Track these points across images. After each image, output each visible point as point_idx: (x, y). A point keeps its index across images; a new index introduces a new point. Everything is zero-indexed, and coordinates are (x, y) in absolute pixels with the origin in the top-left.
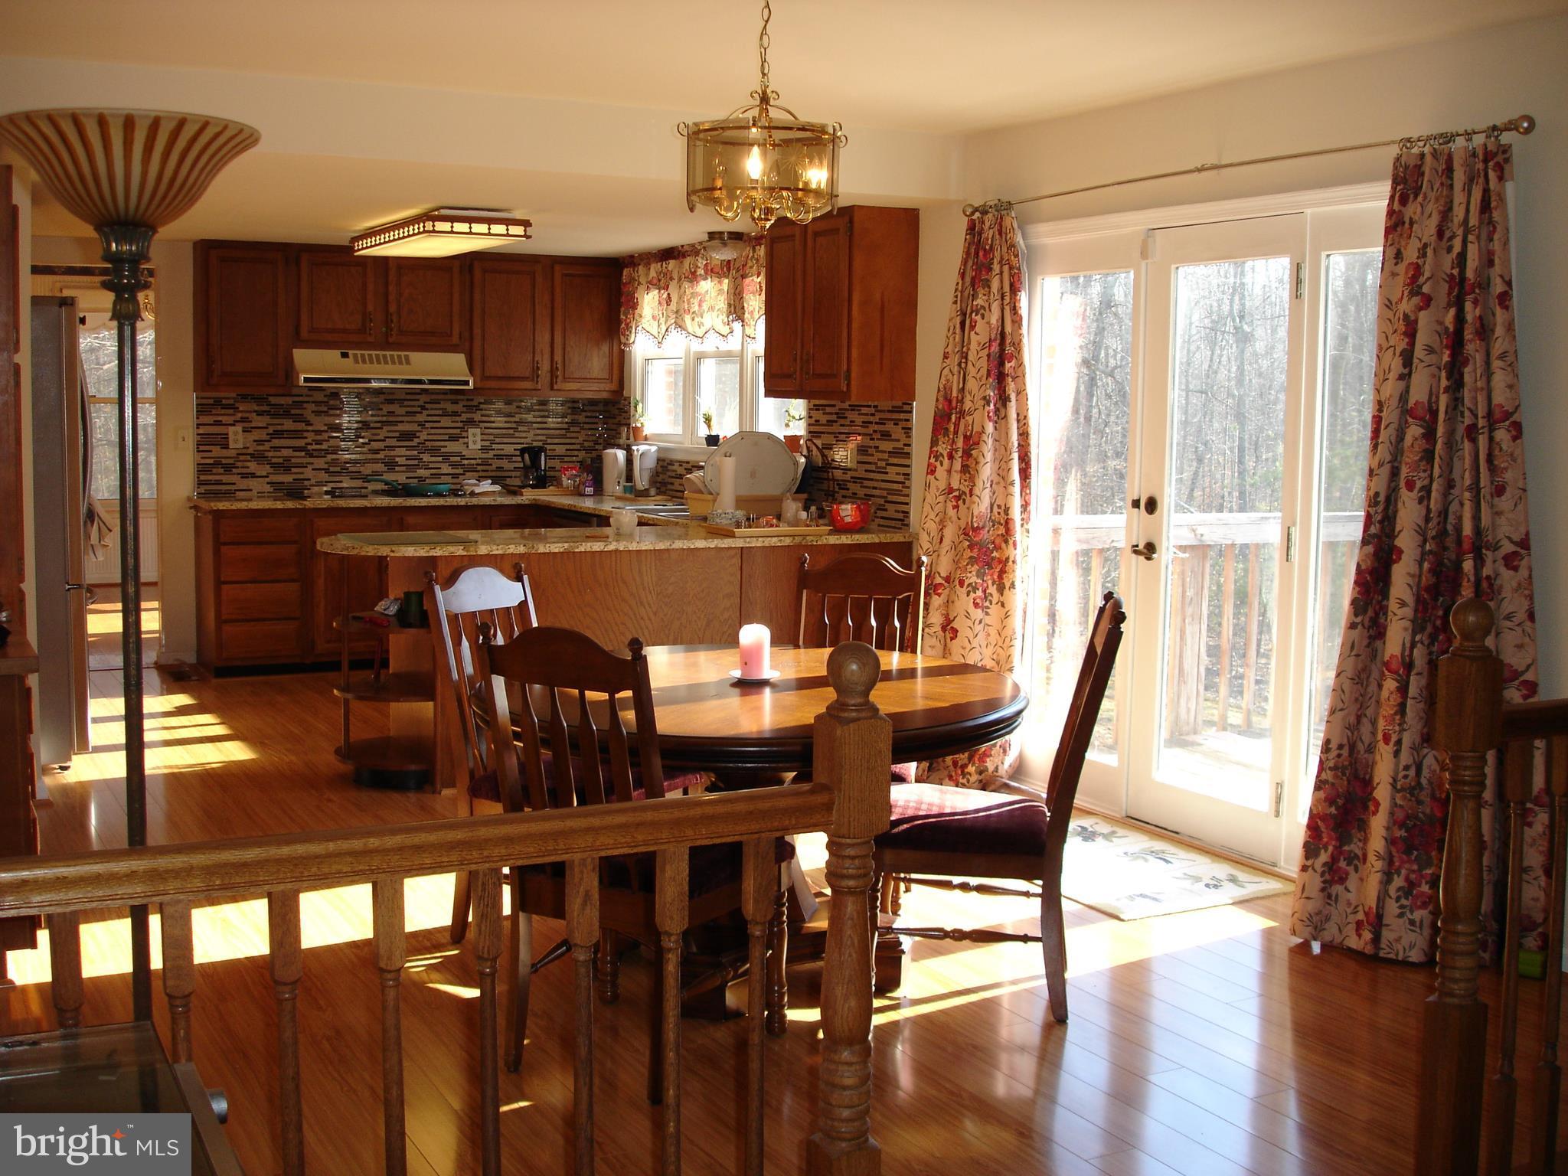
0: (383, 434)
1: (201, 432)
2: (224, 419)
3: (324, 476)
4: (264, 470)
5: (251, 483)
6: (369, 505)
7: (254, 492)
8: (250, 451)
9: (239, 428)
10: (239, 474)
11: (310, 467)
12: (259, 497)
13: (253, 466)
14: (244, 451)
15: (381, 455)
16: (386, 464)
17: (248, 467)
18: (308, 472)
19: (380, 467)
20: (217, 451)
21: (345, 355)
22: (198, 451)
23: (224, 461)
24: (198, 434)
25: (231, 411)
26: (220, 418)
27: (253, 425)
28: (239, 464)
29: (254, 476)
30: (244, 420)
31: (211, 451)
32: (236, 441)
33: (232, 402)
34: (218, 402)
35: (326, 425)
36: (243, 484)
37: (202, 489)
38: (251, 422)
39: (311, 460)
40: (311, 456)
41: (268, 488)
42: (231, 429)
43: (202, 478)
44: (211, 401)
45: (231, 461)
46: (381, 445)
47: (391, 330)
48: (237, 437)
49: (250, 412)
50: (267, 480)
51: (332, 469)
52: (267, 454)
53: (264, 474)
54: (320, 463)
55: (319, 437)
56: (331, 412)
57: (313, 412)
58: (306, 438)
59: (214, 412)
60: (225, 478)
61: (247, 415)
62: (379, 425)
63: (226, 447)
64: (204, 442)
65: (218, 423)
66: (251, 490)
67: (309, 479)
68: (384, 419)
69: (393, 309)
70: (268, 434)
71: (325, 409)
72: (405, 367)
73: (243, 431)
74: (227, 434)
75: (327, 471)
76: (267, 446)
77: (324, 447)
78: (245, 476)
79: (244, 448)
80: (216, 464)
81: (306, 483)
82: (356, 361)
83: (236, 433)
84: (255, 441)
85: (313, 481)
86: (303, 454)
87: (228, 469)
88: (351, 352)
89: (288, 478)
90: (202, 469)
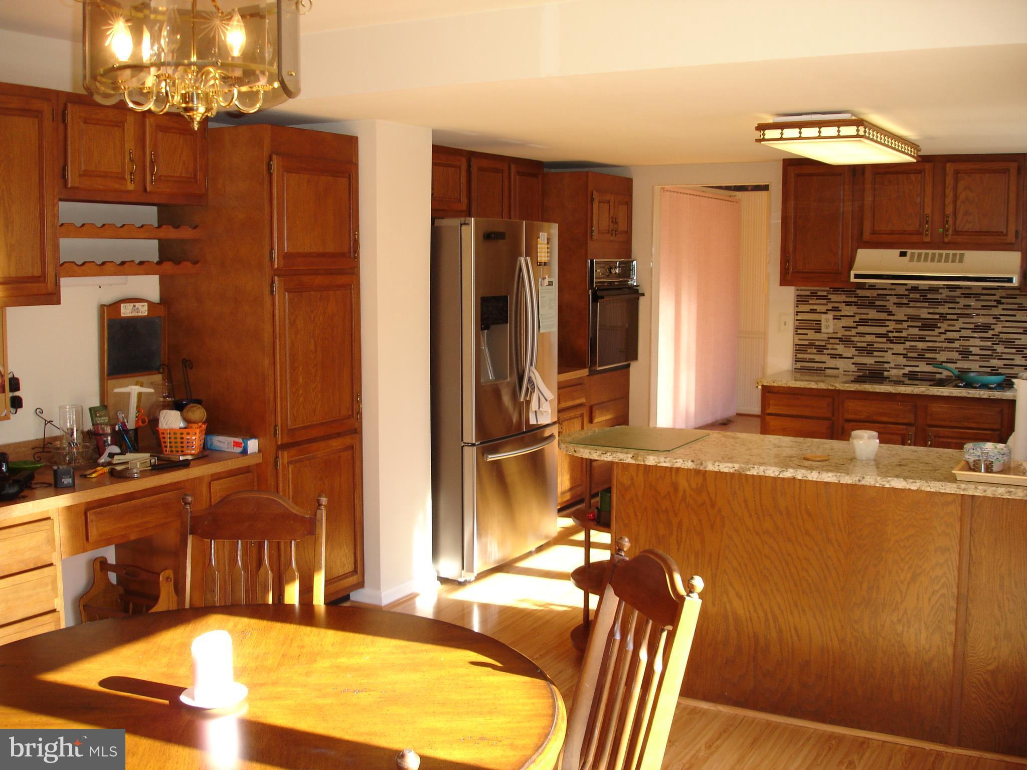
0: (959, 325)
1: (799, 317)
2: (819, 308)
3: (901, 360)
4: (851, 352)
5: (838, 363)
7: (841, 370)
8: (839, 335)
9: (830, 316)
10: (828, 354)
11: (890, 352)
12: (844, 375)
13: (841, 349)
14: (834, 336)
15: (956, 344)
16: (960, 353)
17: (836, 349)
18: (888, 357)
19: (955, 355)
20: (812, 335)
21: (903, 254)
22: (797, 334)
23: (817, 343)
24: (797, 320)
25: (825, 301)
26: (815, 307)
27: (842, 313)
28: (829, 346)
29: (841, 356)
30: (835, 309)
31: (807, 334)
32: (827, 327)
33: (825, 294)
34: (814, 294)
35: (905, 315)
36: (832, 363)
37: (799, 365)
38: (840, 311)
39: (891, 346)
40: (891, 342)
41: (853, 368)
42: (823, 317)
43: (799, 356)
44: (808, 293)
45: (823, 343)
46: (956, 335)
47: (947, 231)
48: (829, 324)
49: (840, 302)
50: (852, 361)
51: (910, 355)
52: (853, 339)
53: (850, 355)
54: (899, 348)
55: (899, 326)
56: (911, 304)
57: (894, 304)
58: (888, 326)
59: (811, 302)
60: (817, 358)
61: (836, 305)
62: (955, 317)
63: (818, 331)
64: (801, 327)
65: (813, 311)
66: (838, 369)
67: (889, 363)
68: (959, 311)
69: (949, 211)
70: (854, 322)
71: (905, 301)
72: (957, 265)
73: (834, 319)
74: (820, 321)
75: (905, 356)
76: (854, 332)
77: (904, 334)
78: (833, 356)
79: (834, 333)
80: (811, 345)
81: (886, 365)
82: (911, 260)
83: (827, 320)
84: (843, 327)
85: (892, 365)
86: (884, 340)
87: (820, 349)
88: (909, 252)
89: (869, 361)
90: (799, 349)
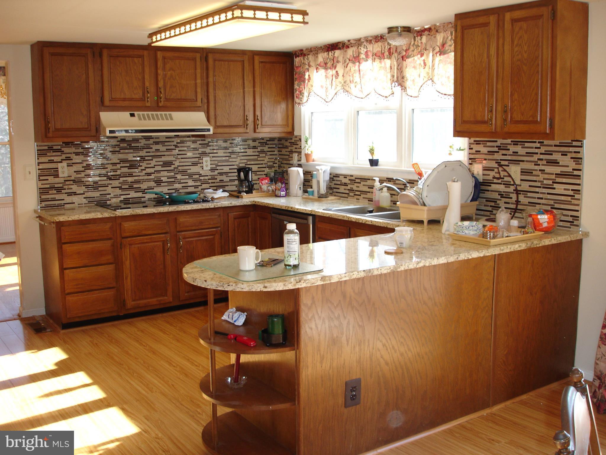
0: (153, 163)
1: (40, 167)
2: (56, 159)
3: (118, 192)
4: (82, 190)
5: (74, 198)
6: (156, 212)
7: (76, 204)
8: (72, 178)
9: (65, 164)
10: (66, 193)
11: (110, 186)
12: (79, 207)
13: (75, 188)
14: (69, 179)
15: (152, 177)
16: (156, 182)
17: (72, 189)
18: (109, 190)
19: (152, 184)
20: (51, 179)
21: (132, 115)
22: (39, 180)
23: (56, 186)
24: (39, 169)
25: (59, 153)
26: (52, 158)
27: (73, 161)
28: (66, 187)
29: (75, 194)
30: (68, 159)
31: (48, 180)
32: (63, 172)
33: (59, 147)
34: (50, 148)
35: (119, 159)
36: (68, 199)
37: (43, 204)
38: (72, 159)
39: (111, 182)
40: (110, 179)
41: (85, 201)
42: (60, 164)
43: (43, 197)
44: (46, 148)
45: (61, 185)
46: (152, 170)
47: (160, 98)
48: (64, 170)
49: (71, 153)
50: (84, 196)
51: (123, 187)
52: (83, 180)
53: (82, 192)
54: (116, 183)
55: (115, 167)
56: (122, 151)
57: (111, 152)
58: (107, 168)
59: (48, 154)
60: (58, 197)
61: (68, 155)
62: (150, 158)
63: (57, 176)
64: (42, 174)
65: (51, 162)
66: (74, 203)
67: (110, 194)
68: (153, 154)
69: (161, 84)
70: (83, 167)
71: (118, 149)
72: (170, 121)
73: (68, 166)
74: (57, 168)
75: (120, 188)
76: (83, 175)
77: (118, 172)
78: (70, 194)
79: (69, 177)
80: (51, 188)
81: (108, 196)
82: (140, 119)
83: (63, 168)
84: (75, 172)
85: (112, 195)
86: (105, 178)
87: (59, 190)
88: (136, 113)
89: (96, 194)
90: (43, 191)
